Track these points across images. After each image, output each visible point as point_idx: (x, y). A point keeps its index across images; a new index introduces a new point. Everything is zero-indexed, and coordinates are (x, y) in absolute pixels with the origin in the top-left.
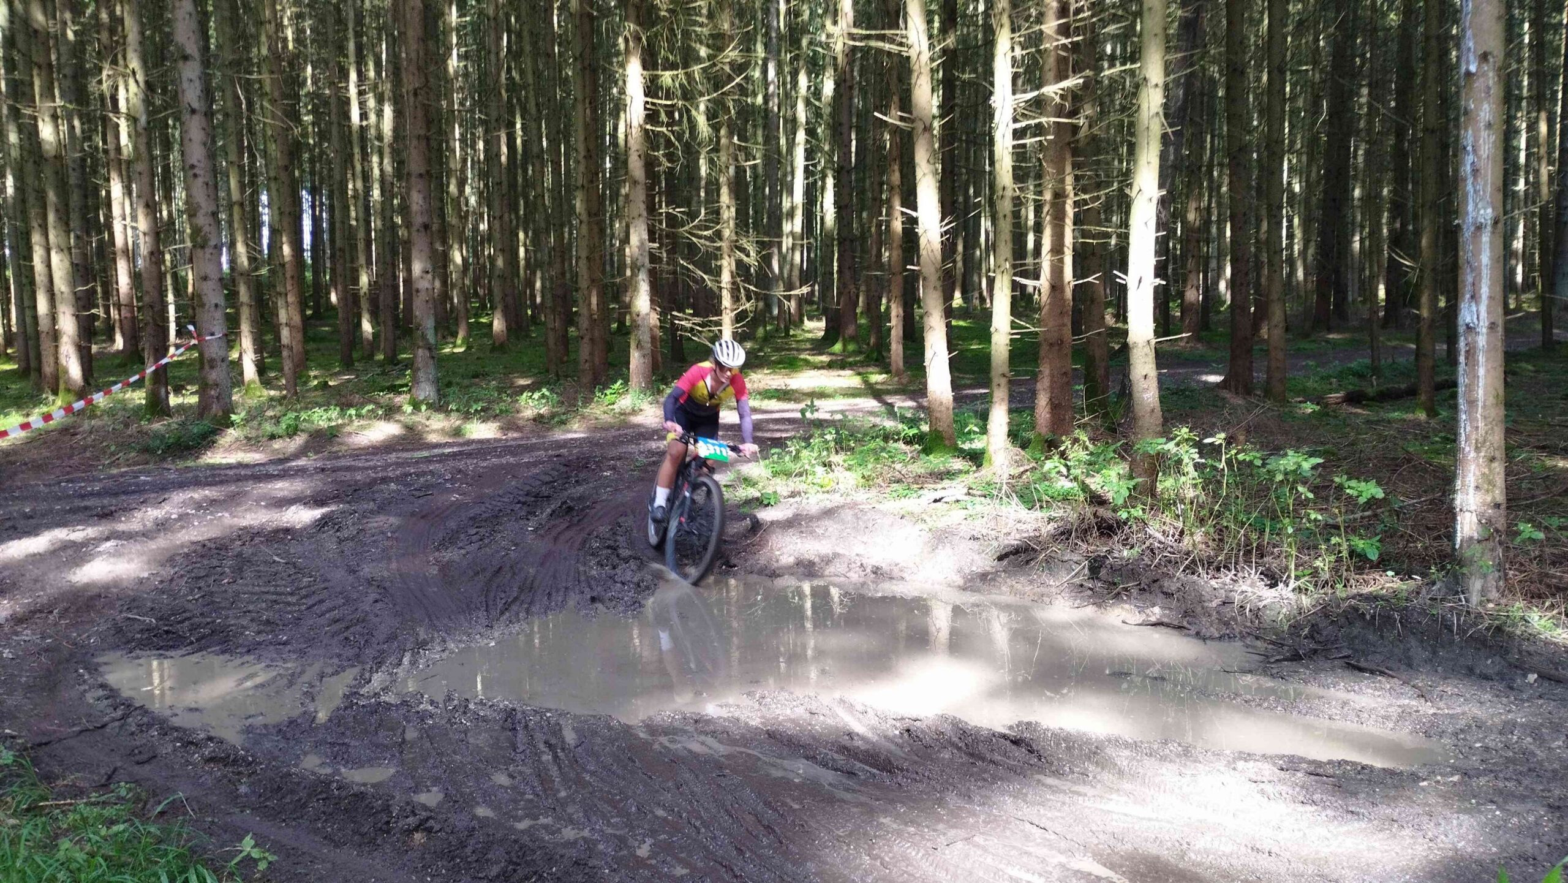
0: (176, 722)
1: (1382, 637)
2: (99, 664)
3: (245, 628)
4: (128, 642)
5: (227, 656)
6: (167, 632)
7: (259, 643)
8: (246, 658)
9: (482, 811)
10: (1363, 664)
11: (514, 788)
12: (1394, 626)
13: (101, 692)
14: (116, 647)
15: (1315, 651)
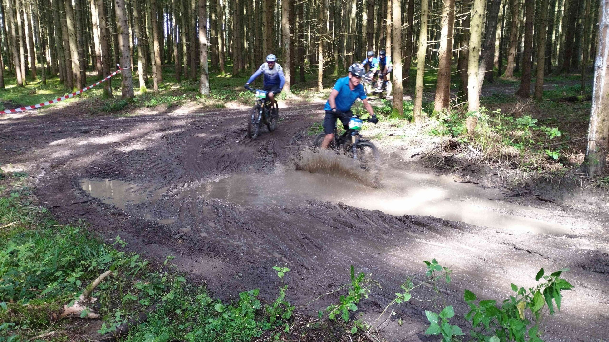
0: (103, 202)
1: (553, 188)
2: (80, 182)
3: (131, 172)
4: (90, 175)
5: (124, 181)
6: (104, 172)
7: (136, 178)
8: (131, 182)
9: (203, 234)
10: (544, 198)
11: (215, 228)
12: (558, 184)
13: (79, 191)
14: (86, 177)
15: (526, 193)
